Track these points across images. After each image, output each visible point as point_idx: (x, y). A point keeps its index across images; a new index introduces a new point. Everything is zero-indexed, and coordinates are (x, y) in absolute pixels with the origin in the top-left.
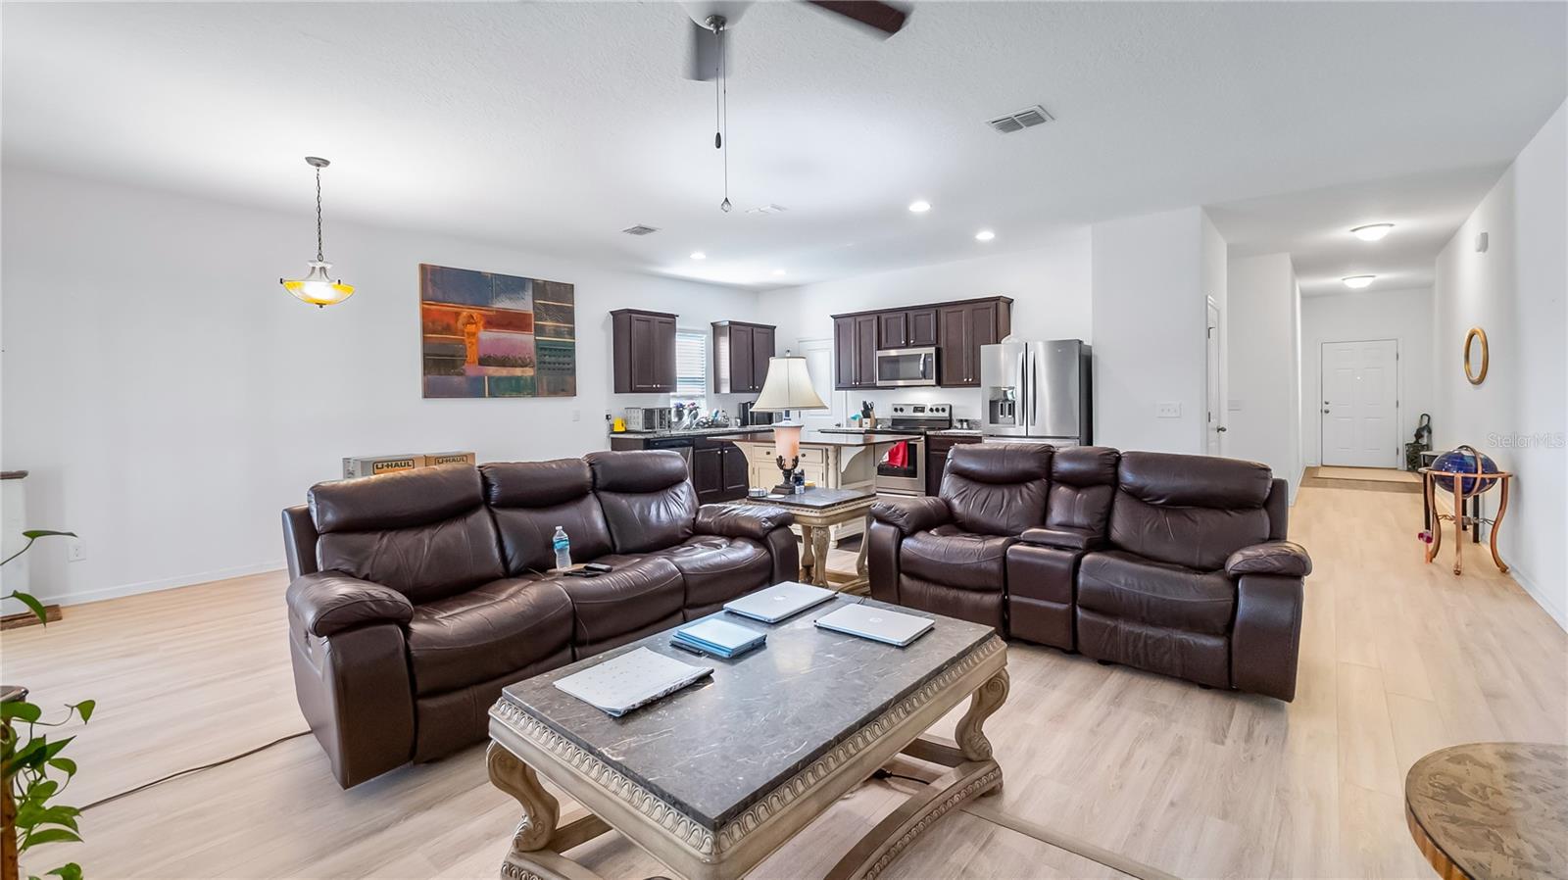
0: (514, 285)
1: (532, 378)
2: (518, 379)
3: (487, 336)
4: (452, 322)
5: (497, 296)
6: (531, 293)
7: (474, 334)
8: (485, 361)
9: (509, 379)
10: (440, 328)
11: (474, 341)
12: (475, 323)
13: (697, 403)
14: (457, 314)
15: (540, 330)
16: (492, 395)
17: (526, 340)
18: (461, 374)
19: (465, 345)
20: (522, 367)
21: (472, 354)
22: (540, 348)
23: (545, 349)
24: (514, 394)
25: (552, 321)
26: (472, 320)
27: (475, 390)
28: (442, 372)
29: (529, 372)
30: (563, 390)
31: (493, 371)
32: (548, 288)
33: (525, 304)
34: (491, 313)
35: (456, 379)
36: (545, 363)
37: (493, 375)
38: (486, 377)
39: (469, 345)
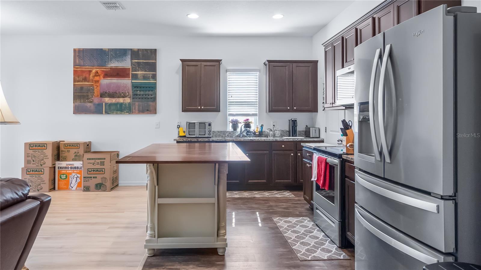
0: (120, 53)
1: (129, 104)
2: (121, 104)
3: (105, 82)
4: (87, 76)
5: (111, 60)
6: (129, 56)
7: (97, 81)
8: (102, 95)
9: (116, 104)
10: (81, 79)
11: (98, 85)
12: (99, 76)
13: (251, 119)
14: (90, 71)
15: (135, 77)
16: (107, 113)
17: (127, 82)
18: (91, 102)
19: (94, 87)
20: (123, 97)
21: (97, 91)
22: (135, 87)
23: (137, 87)
24: (119, 112)
25: (142, 71)
26: (97, 74)
27: (98, 110)
28: (82, 101)
29: (128, 100)
30: (148, 110)
31: (107, 100)
32: (140, 52)
33: (126, 63)
34: (107, 70)
35: (89, 105)
36: (137, 95)
37: (108, 102)
38: (104, 103)
39: (96, 87)
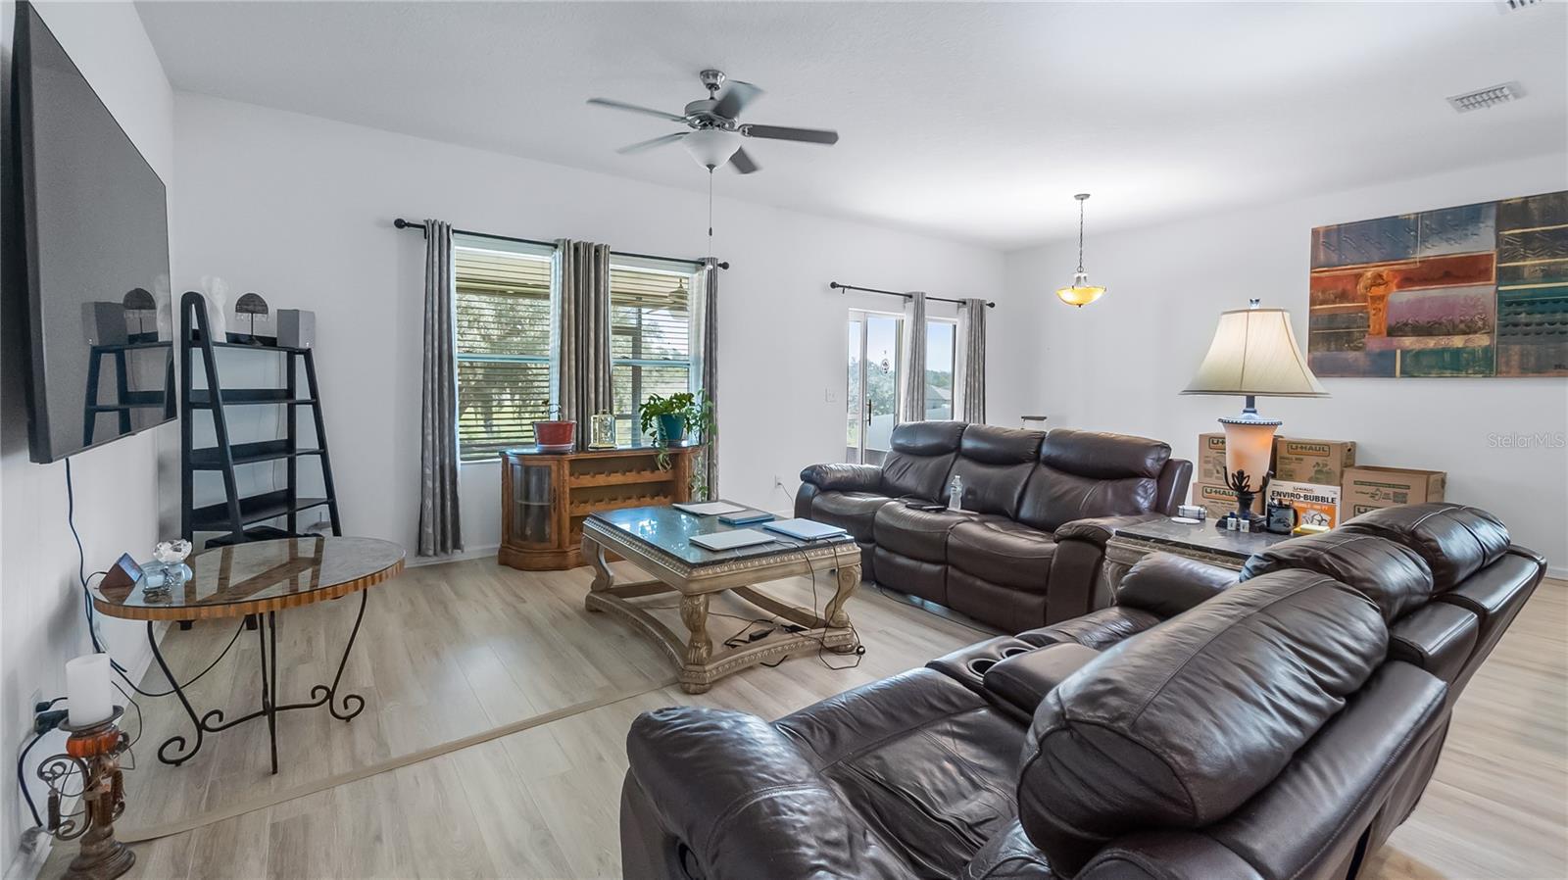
0: (1465, 217)
1: (1486, 350)
2: (1457, 353)
3: (1402, 298)
4: (1349, 287)
5: (1424, 241)
6: (1492, 223)
7: (1382, 298)
8: (1394, 331)
9: (1439, 353)
10: (1332, 297)
11: (1381, 306)
12: (1386, 283)
14: (1358, 276)
15: (1513, 276)
16: (1406, 373)
17: (1483, 293)
18: (1357, 349)
19: (1367, 312)
20: (1464, 333)
21: (1377, 322)
22: (1506, 302)
23: (1519, 304)
24: (1448, 373)
25: (1537, 256)
26: (1381, 281)
27: (1381, 367)
28: (1333, 346)
29: (1481, 341)
30: (1558, 366)
31: (1409, 342)
32: (1532, 206)
33: (1482, 242)
34: (1412, 266)
35: (1352, 355)
36: (1516, 325)
37: (1411, 348)
38: (1398, 352)
39: (1373, 312)
